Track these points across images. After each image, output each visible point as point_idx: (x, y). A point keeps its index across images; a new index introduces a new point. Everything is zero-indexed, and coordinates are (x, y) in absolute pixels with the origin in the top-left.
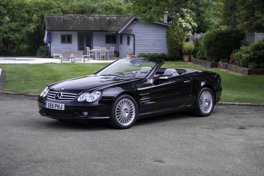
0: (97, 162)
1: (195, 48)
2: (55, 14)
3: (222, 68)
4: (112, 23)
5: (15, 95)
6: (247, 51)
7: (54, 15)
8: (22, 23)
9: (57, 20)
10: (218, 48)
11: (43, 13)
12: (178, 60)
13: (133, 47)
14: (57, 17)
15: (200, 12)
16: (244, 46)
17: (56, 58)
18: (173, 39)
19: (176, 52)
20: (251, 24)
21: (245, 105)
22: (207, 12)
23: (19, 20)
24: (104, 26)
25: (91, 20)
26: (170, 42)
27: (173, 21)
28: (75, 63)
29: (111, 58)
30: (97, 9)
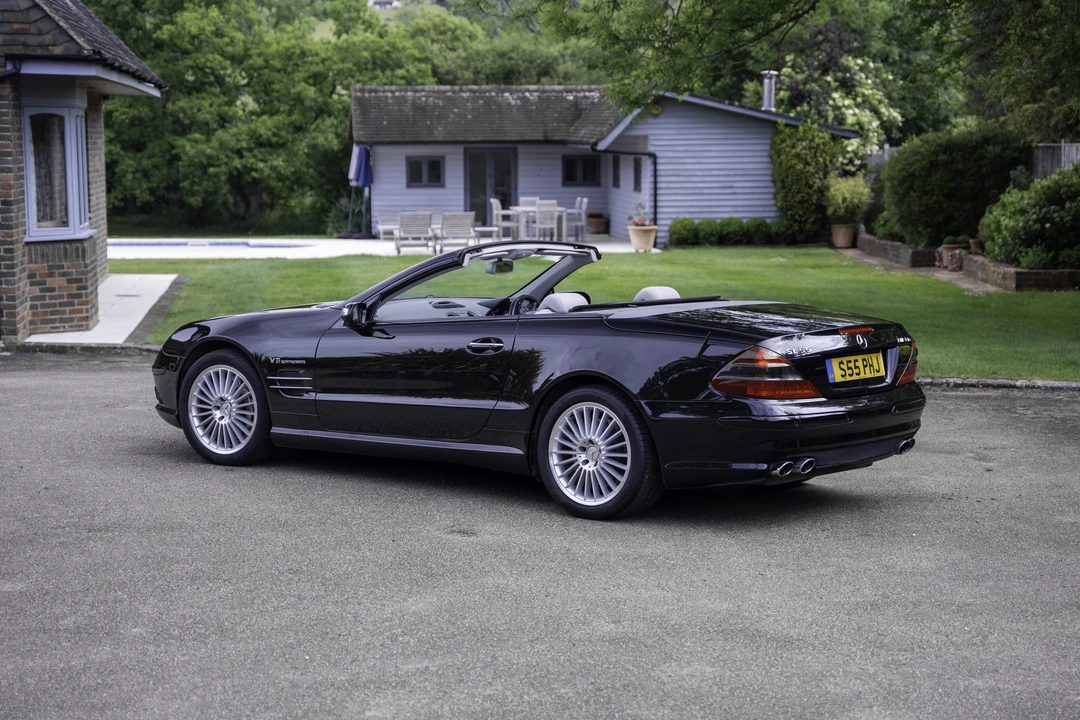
1: (874, 198)
3: (946, 268)
4: (583, 115)
6: (1018, 207)
7: (381, 89)
8: (294, 117)
9: (391, 107)
10: (935, 198)
12: (812, 242)
13: (652, 198)
14: (394, 97)
15: (916, 70)
16: (1014, 192)
18: (791, 167)
19: (804, 213)
23: (284, 108)
24: (555, 124)
25: (509, 104)
26: (781, 178)
27: (812, 102)
29: (578, 236)
30: (559, 65)
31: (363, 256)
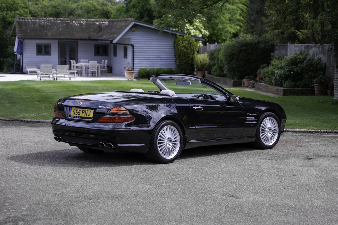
0: (162, 198)
1: (210, 62)
3: (247, 87)
4: (103, 30)
5: (7, 120)
6: (280, 66)
7: (26, 18)
9: (31, 25)
10: (241, 62)
13: (132, 61)
14: (32, 22)
15: (212, 17)
16: (277, 61)
17: (30, 74)
18: (182, 50)
19: (187, 67)
20: (283, 33)
21: (299, 132)
22: (220, 17)
24: (92, 33)
25: (75, 25)
26: (178, 54)
27: (179, 27)
28: (58, 80)
29: (103, 74)
30: (76, 11)
31: (29, 81)
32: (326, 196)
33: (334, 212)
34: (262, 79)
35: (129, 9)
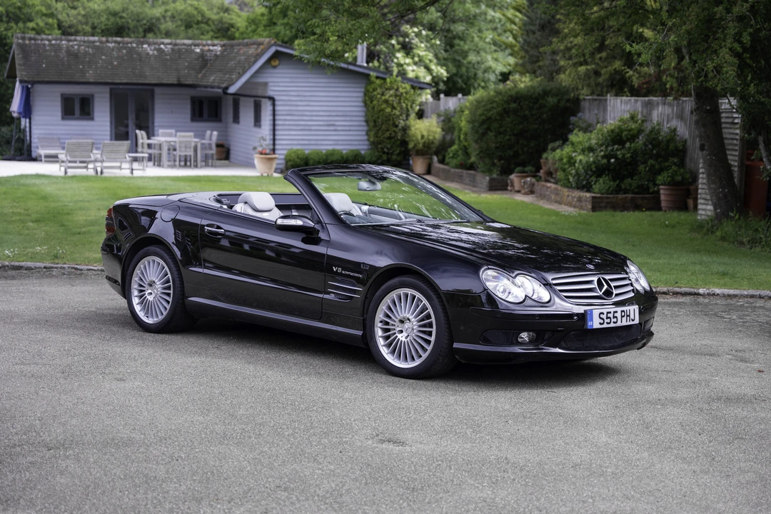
0: (221, 445)
1: (444, 137)
2: (38, 33)
3: (519, 192)
4: (209, 65)
6: (587, 145)
7: (37, 37)
9: (48, 53)
10: (507, 137)
11: (4, 33)
13: (272, 133)
14: (51, 45)
15: (454, 37)
16: (581, 134)
17: (46, 161)
18: (383, 110)
19: (392, 147)
20: (597, 73)
22: (473, 37)
24: (186, 71)
25: (148, 54)
26: (373, 118)
27: (381, 60)
28: (104, 175)
29: (207, 161)
30: (161, 24)
31: (38, 176)
32: (604, 438)
33: (609, 478)
34: (549, 174)
35: (274, 20)
